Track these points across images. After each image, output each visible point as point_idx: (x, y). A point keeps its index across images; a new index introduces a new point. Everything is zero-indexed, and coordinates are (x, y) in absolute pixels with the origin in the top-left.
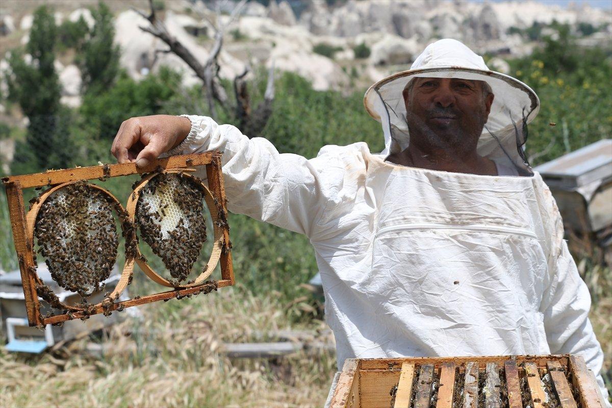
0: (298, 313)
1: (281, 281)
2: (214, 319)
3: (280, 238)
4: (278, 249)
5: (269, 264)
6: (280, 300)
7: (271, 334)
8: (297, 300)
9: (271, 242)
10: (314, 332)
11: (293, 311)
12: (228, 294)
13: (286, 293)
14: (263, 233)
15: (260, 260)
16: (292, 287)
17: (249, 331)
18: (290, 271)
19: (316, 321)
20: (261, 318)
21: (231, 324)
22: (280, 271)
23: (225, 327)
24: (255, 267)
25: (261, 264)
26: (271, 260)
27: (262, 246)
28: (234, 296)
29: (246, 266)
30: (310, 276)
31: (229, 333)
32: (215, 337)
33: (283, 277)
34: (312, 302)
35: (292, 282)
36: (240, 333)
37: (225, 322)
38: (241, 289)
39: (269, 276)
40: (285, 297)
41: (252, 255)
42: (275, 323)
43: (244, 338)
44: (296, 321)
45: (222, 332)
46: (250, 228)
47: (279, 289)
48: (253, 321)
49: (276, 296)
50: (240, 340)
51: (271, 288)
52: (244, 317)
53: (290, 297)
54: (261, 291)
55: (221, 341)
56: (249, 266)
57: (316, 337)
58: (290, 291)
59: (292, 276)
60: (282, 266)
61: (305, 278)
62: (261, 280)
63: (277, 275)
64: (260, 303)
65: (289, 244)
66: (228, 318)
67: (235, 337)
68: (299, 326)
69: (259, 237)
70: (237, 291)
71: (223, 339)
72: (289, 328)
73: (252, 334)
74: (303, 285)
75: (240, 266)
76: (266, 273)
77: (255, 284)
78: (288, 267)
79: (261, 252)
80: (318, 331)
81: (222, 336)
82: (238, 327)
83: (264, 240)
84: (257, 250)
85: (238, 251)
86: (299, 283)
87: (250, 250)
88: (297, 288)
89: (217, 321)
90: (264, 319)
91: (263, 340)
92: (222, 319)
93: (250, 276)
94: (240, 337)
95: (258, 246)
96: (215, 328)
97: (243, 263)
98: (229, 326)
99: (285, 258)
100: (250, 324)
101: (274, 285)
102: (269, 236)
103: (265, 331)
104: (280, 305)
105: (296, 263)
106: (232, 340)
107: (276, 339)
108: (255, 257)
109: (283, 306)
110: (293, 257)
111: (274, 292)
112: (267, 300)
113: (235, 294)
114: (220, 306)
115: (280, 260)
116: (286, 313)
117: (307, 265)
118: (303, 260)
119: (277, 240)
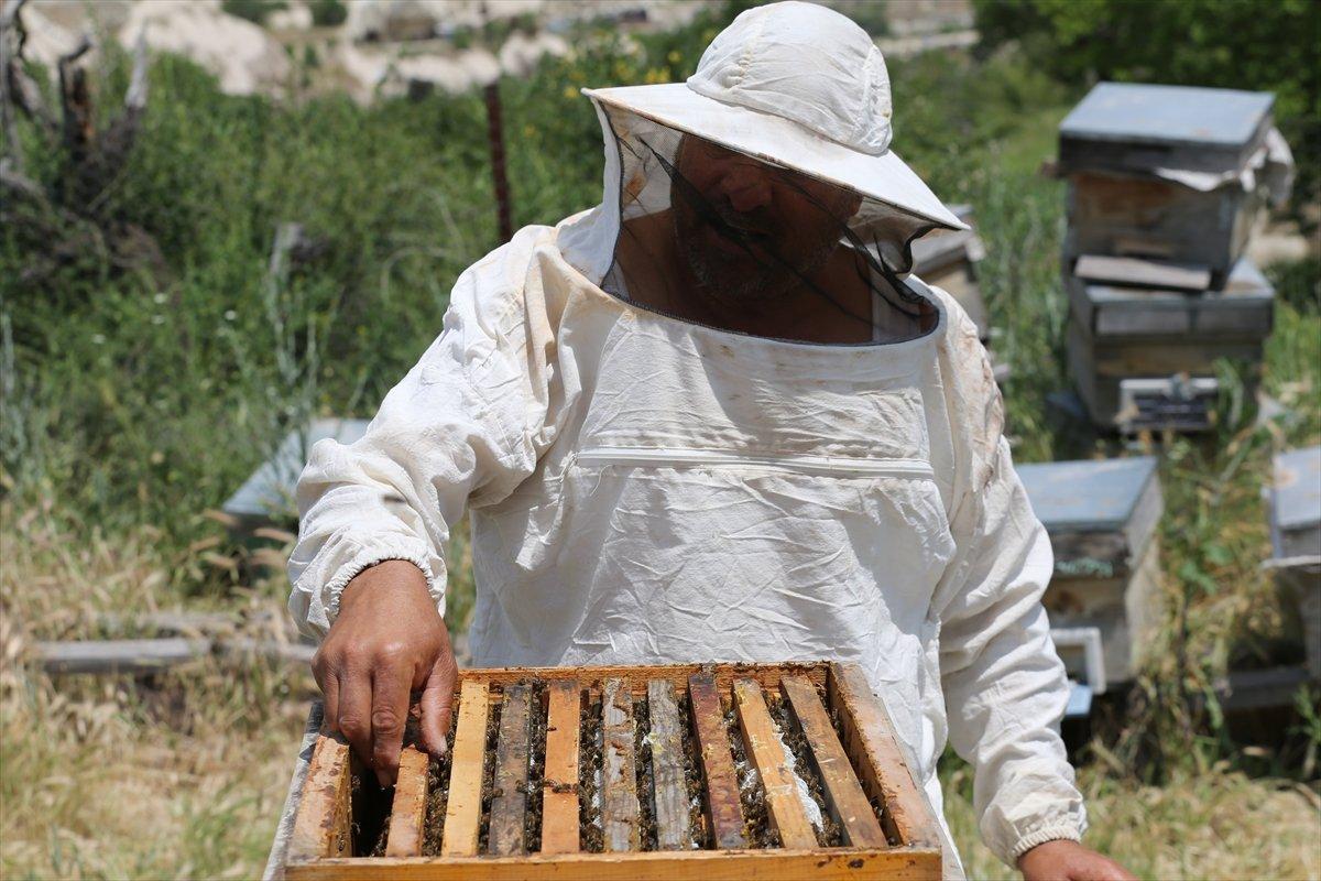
0: (198, 575)
1: (161, 506)
2: (14, 588)
3: (158, 411)
4: (151, 436)
5: (133, 466)
6: (158, 547)
7: (140, 621)
8: (196, 545)
9: (138, 418)
10: (234, 616)
11: (187, 573)
12: (44, 533)
13: (172, 530)
14: (120, 399)
15: (113, 459)
16: (185, 518)
17: (93, 615)
18: (180, 483)
19: (236, 590)
20: (118, 584)
21: (52, 598)
22: (158, 483)
23: (36, 604)
24: (102, 473)
25: (115, 467)
26: (137, 458)
27: (119, 429)
28: (56, 538)
29: (82, 472)
30: (224, 494)
31: (48, 620)
32: (16, 629)
33: (163, 496)
34: (229, 550)
35: (184, 507)
36: (72, 619)
37: (39, 593)
38: (71, 523)
39: (133, 493)
40: (169, 538)
41: (94, 448)
42: (150, 598)
43: (81, 631)
44: (194, 591)
45: (32, 618)
46: (92, 389)
47: (155, 521)
48: (102, 594)
49: (149, 538)
50: (72, 634)
51: (138, 521)
52: (80, 582)
53: (180, 540)
54: (114, 526)
55: (30, 637)
56: (88, 473)
57: (239, 626)
58: (180, 527)
59: (183, 493)
60: (162, 471)
61: (212, 499)
62: (115, 502)
63: (151, 491)
64: (116, 554)
65: (177, 425)
66: (45, 587)
67: (61, 628)
68: (200, 603)
69: (111, 409)
70: (64, 527)
71: (34, 632)
72: (178, 609)
73: (99, 621)
74: (210, 513)
75: (68, 473)
76: (124, 488)
77: (104, 510)
78: (174, 475)
79: (115, 440)
80: (243, 614)
81: (32, 625)
82: (66, 604)
83: (122, 414)
84: (107, 436)
85: (65, 441)
86: (199, 509)
87: (91, 437)
88: (196, 520)
89: (21, 592)
90: (124, 588)
91: (124, 634)
92: (31, 588)
93: (91, 493)
94: (73, 627)
95: (108, 428)
96: (16, 608)
97: (76, 466)
98: (47, 604)
99: (168, 453)
100: (95, 598)
101: (145, 513)
102: (133, 405)
103: (127, 613)
104: (157, 558)
105: (193, 465)
106: (53, 635)
107: (153, 631)
108: (103, 452)
109: (165, 558)
110: (187, 454)
111: (147, 529)
112: (132, 546)
113: (59, 533)
114: (27, 558)
115: (158, 458)
116: (173, 574)
117: (217, 470)
118: (207, 459)
119: (150, 414)
